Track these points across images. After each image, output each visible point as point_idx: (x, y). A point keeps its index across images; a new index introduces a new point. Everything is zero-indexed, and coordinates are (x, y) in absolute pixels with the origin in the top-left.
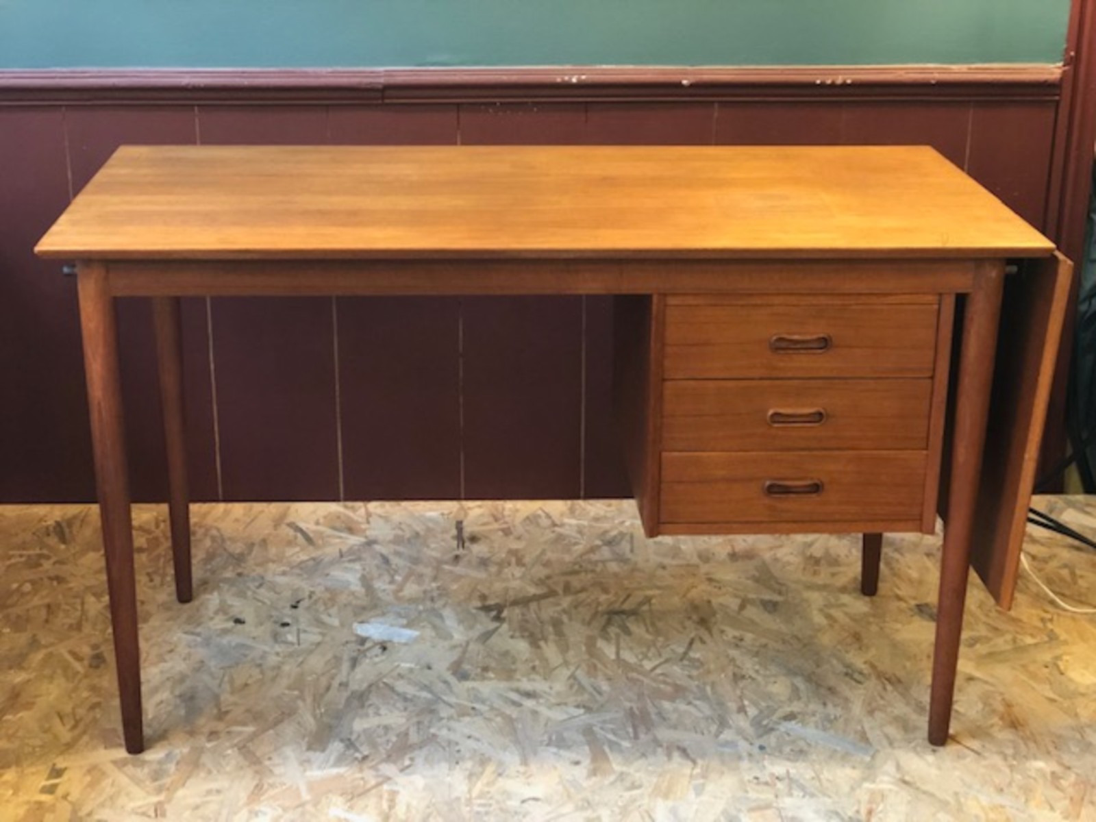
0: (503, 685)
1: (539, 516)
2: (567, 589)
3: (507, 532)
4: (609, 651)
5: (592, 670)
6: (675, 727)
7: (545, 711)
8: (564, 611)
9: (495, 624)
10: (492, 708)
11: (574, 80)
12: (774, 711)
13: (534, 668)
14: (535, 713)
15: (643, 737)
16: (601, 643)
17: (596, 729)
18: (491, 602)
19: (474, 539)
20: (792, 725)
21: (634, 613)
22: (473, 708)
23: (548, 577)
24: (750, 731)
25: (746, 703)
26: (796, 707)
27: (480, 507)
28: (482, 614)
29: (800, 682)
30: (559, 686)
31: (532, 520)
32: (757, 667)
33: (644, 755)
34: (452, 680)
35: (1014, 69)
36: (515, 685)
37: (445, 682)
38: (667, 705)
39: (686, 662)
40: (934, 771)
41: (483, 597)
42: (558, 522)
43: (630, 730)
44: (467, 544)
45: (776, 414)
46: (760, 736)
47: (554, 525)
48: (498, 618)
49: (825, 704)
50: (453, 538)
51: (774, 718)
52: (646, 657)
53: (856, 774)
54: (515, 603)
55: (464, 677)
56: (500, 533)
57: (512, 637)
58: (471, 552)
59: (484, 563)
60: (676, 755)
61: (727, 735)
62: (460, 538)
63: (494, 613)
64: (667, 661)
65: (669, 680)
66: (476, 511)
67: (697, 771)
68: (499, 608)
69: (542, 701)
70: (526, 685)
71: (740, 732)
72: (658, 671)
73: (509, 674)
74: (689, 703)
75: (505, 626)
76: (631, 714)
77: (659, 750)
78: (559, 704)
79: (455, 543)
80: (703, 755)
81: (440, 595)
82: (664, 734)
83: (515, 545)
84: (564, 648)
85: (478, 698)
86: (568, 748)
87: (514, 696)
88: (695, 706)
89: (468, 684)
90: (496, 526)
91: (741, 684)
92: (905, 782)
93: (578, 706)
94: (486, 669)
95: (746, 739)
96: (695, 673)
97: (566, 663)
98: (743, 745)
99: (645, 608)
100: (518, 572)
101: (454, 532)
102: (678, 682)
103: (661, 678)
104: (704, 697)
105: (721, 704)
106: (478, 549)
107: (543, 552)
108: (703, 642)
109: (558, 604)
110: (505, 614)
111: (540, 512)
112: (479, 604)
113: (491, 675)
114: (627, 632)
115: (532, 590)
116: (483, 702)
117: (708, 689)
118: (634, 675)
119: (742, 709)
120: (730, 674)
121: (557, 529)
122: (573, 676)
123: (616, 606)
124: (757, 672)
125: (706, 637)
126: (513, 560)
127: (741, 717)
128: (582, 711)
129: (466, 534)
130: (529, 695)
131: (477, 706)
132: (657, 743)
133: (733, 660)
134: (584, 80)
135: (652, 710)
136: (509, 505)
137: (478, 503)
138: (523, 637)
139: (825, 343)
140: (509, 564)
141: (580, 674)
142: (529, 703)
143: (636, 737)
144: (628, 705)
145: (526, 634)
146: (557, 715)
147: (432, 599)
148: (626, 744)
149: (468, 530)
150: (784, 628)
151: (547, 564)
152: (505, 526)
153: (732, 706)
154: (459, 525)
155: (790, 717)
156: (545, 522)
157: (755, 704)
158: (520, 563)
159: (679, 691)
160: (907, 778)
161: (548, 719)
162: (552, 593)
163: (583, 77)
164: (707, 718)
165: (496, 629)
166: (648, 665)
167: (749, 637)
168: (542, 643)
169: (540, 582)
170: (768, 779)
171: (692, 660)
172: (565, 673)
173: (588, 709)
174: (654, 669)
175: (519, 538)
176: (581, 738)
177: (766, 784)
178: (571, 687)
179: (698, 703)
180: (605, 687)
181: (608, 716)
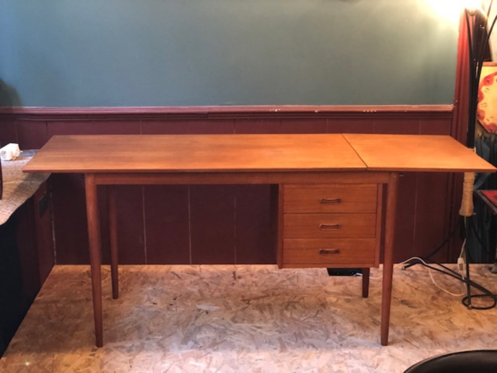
0: (250, 325)
1: (264, 270)
2: (273, 294)
3: (252, 275)
4: (288, 314)
5: (282, 321)
6: (311, 338)
7: (264, 333)
8: (272, 301)
9: (247, 305)
10: (246, 332)
11: (276, 110)
12: (346, 333)
13: (261, 319)
14: (261, 333)
15: (299, 341)
16: (285, 312)
17: (283, 338)
18: (245, 298)
19: (239, 277)
20: (353, 338)
21: (298, 302)
22: (239, 332)
23: (267, 290)
24: (337, 339)
25: (336, 331)
26: (354, 332)
27: (242, 267)
28: (242, 302)
29: (356, 325)
30: (270, 325)
31: (261, 272)
32: (341, 320)
33: (299, 347)
34: (232, 323)
35: (435, 107)
36: (254, 325)
37: (229, 324)
38: (308, 331)
39: (315, 318)
40: (402, 353)
41: (243, 297)
42: (270, 271)
43: (295, 339)
44: (237, 279)
45: (322, 226)
46: (341, 341)
47: (269, 273)
48: (248, 303)
49: (365, 331)
50: (232, 277)
51: (347, 335)
52: (301, 316)
53: (374, 353)
54: (255, 299)
55: (236, 322)
56: (249, 276)
57: (253, 309)
58: (238, 281)
59: (243, 285)
60: (311, 347)
61: (329, 341)
62: (234, 277)
63: (247, 302)
64: (309, 318)
65: (309, 324)
66: (240, 268)
67: (318, 351)
68: (249, 300)
69: (264, 330)
70: (258, 325)
71: (334, 340)
72: (306, 321)
73: (252, 322)
74: (316, 331)
75: (251, 306)
76: (295, 334)
77: (305, 346)
78: (270, 331)
79: (232, 279)
80: (320, 347)
81: (227, 296)
82: (306, 340)
83: (254, 279)
84: (272, 313)
85: (241, 328)
86: (273, 344)
87: (254, 328)
88: (319, 332)
89: (237, 324)
90: (248, 273)
91: (335, 325)
92: (391, 356)
93: (276, 331)
94: (244, 320)
95: (336, 342)
96: (318, 321)
97: (272, 318)
98: (334, 344)
99: (302, 301)
100: (256, 289)
101: (232, 275)
102: (313, 325)
103: (307, 323)
104: (322, 329)
105: (328, 331)
106: (241, 281)
107: (265, 282)
108: (322, 311)
109: (270, 299)
110: (251, 302)
111: (264, 269)
112: (241, 299)
113: (245, 321)
114: (295, 308)
115: (261, 294)
116: (242, 330)
117: (323, 327)
118: (297, 322)
119: (335, 333)
120: (331, 322)
121: (271, 275)
122: (275, 322)
123: (291, 300)
124: (341, 321)
125: (323, 310)
126: (254, 285)
127: (334, 335)
128: (277, 333)
129: (237, 276)
130: (259, 328)
131: (241, 331)
132: (304, 343)
133: (332, 318)
134: (279, 111)
135: (303, 333)
136: (253, 266)
137: (241, 265)
138: (257, 309)
139: (339, 201)
140: (252, 286)
141: (277, 321)
142: (259, 330)
143: (297, 341)
144: (294, 331)
145: (258, 308)
146: (269, 334)
147: (224, 297)
148: (293, 343)
149: (237, 274)
150: (352, 307)
151: (266, 286)
152: (251, 273)
153: (331, 331)
154: (234, 273)
155: (352, 335)
156: (266, 272)
157: (340, 331)
158: (256, 286)
159: (312, 327)
160: (392, 354)
161: (266, 335)
162: (268, 296)
163: (279, 110)
164: (322, 336)
165: (247, 307)
166: (302, 319)
167: (339, 310)
168: (264, 311)
169: (263, 292)
170: (343, 354)
171: (318, 317)
172: (272, 321)
173: (280, 332)
174: (305, 320)
175: (256, 277)
176: (277, 341)
177: (342, 356)
178: (274, 325)
179: (319, 331)
180: (286, 325)
181: (286, 334)
